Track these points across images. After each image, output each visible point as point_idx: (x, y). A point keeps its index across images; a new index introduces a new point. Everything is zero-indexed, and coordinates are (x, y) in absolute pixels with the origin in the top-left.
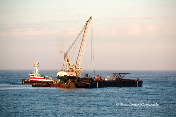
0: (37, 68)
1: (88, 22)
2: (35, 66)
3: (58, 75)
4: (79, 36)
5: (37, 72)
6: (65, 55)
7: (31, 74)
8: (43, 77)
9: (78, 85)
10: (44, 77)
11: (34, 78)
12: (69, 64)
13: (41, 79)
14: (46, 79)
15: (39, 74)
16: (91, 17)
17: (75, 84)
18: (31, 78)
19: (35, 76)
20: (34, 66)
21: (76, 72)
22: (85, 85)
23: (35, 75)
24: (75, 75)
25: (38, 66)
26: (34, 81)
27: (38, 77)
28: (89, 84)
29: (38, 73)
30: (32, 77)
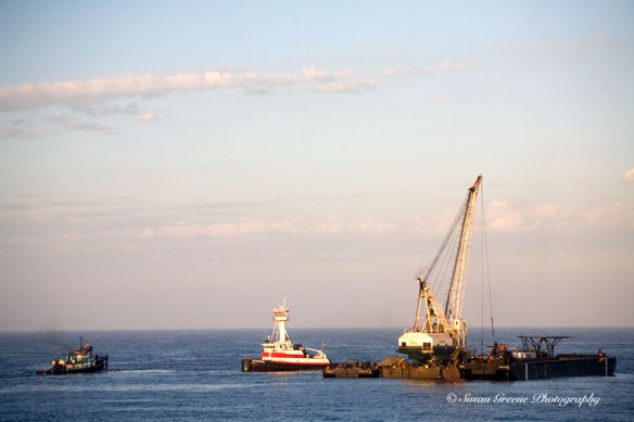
0: (283, 323)
1: (472, 190)
2: (279, 318)
3: (404, 344)
4: (449, 236)
5: (282, 338)
6: (422, 285)
7: (267, 341)
8: (300, 352)
9: (474, 372)
10: (304, 351)
11: (275, 355)
12: (432, 312)
13: (296, 356)
14: (311, 357)
15: (289, 342)
16: (479, 178)
17: (461, 370)
18: (267, 354)
19: (279, 350)
20: (274, 320)
21: (451, 335)
22: (492, 372)
23: (277, 344)
24: (450, 342)
25: (285, 318)
26: (275, 363)
27: (287, 352)
28: (508, 367)
29: (287, 339)
30: (269, 351)
